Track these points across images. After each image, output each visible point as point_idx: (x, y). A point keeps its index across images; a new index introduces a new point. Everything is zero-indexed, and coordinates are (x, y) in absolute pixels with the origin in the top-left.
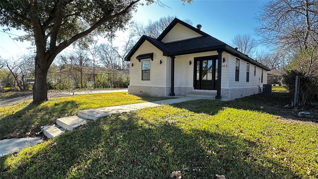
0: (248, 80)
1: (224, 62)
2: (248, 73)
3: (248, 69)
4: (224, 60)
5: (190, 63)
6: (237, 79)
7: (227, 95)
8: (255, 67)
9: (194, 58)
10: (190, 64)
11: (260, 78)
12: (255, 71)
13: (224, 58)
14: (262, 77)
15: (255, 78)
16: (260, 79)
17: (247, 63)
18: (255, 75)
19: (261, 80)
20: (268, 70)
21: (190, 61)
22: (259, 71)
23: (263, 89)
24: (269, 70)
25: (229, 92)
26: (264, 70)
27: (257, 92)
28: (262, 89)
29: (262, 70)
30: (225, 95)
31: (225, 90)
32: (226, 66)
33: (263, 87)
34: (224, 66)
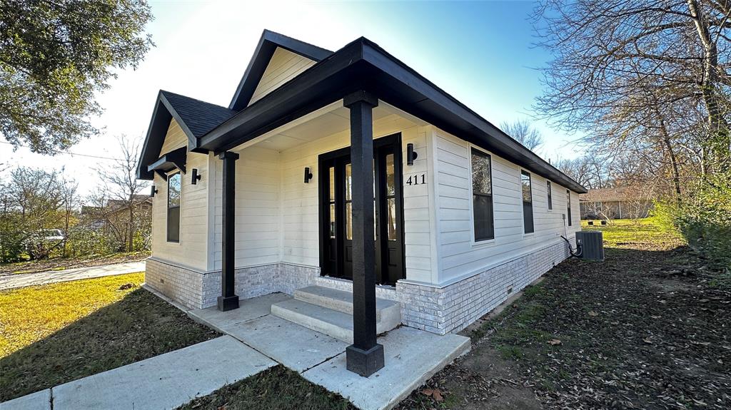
0: (529, 227)
1: (410, 163)
2: (528, 205)
3: (528, 191)
4: (413, 156)
5: (308, 176)
6: (484, 228)
7: (431, 317)
8: (548, 183)
9: (320, 157)
10: (306, 181)
11: (564, 215)
12: (550, 197)
13: (410, 147)
14: (569, 210)
15: (550, 215)
16: (564, 218)
17: (523, 172)
18: (550, 207)
19: (567, 220)
20: (581, 191)
21: (307, 170)
22: (558, 193)
23: (578, 246)
24: (584, 190)
25: (440, 303)
26: (571, 192)
27: (560, 258)
28: (574, 246)
29: (568, 192)
30: (422, 315)
31: (423, 293)
32: (420, 180)
33: (577, 241)
34: (413, 180)
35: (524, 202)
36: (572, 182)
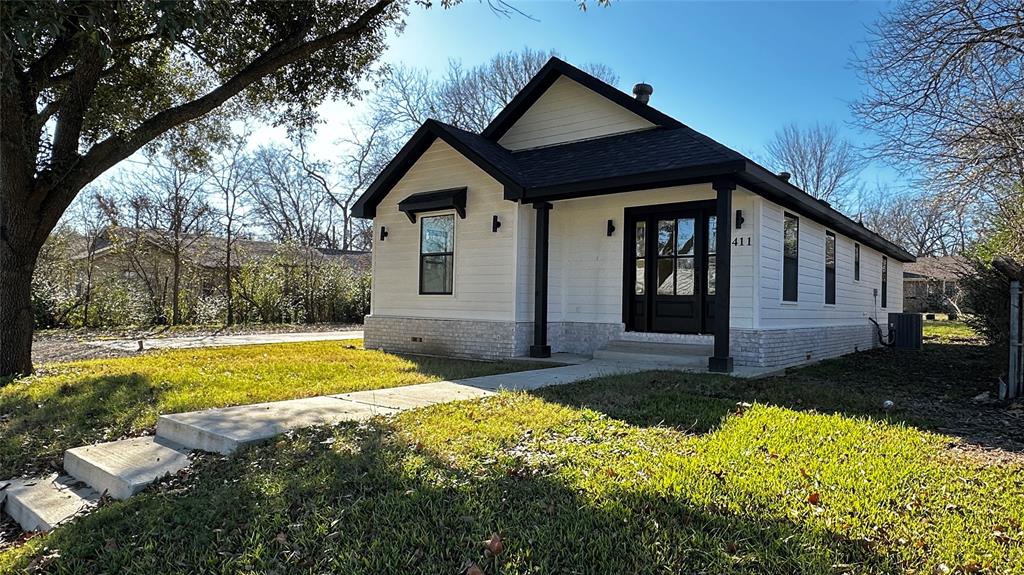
0: (831, 298)
1: (738, 226)
2: (831, 271)
3: (831, 254)
4: (740, 221)
5: (611, 229)
6: (791, 292)
7: (752, 354)
8: (857, 246)
9: (626, 209)
10: (609, 234)
11: (875, 291)
12: (857, 264)
13: (739, 213)
14: (884, 285)
15: (856, 288)
16: (875, 295)
17: (828, 233)
18: (857, 278)
19: (879, 298)
20: (904, 258)
21: (610, 222)
22: (871, 261)
23: (890, 332)
24: (909, 258)
25: (761, 342)
26: (889, 258)
27: (866, 344)
28: (885, 332)
29: (884, 258)
30: (744, 354)
31: (745, 336)
32: (746, 242)
33: (889, 325)
34: (739, 242)
35: (827, 268)
36: (890, 246)
